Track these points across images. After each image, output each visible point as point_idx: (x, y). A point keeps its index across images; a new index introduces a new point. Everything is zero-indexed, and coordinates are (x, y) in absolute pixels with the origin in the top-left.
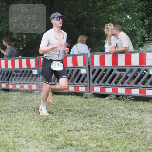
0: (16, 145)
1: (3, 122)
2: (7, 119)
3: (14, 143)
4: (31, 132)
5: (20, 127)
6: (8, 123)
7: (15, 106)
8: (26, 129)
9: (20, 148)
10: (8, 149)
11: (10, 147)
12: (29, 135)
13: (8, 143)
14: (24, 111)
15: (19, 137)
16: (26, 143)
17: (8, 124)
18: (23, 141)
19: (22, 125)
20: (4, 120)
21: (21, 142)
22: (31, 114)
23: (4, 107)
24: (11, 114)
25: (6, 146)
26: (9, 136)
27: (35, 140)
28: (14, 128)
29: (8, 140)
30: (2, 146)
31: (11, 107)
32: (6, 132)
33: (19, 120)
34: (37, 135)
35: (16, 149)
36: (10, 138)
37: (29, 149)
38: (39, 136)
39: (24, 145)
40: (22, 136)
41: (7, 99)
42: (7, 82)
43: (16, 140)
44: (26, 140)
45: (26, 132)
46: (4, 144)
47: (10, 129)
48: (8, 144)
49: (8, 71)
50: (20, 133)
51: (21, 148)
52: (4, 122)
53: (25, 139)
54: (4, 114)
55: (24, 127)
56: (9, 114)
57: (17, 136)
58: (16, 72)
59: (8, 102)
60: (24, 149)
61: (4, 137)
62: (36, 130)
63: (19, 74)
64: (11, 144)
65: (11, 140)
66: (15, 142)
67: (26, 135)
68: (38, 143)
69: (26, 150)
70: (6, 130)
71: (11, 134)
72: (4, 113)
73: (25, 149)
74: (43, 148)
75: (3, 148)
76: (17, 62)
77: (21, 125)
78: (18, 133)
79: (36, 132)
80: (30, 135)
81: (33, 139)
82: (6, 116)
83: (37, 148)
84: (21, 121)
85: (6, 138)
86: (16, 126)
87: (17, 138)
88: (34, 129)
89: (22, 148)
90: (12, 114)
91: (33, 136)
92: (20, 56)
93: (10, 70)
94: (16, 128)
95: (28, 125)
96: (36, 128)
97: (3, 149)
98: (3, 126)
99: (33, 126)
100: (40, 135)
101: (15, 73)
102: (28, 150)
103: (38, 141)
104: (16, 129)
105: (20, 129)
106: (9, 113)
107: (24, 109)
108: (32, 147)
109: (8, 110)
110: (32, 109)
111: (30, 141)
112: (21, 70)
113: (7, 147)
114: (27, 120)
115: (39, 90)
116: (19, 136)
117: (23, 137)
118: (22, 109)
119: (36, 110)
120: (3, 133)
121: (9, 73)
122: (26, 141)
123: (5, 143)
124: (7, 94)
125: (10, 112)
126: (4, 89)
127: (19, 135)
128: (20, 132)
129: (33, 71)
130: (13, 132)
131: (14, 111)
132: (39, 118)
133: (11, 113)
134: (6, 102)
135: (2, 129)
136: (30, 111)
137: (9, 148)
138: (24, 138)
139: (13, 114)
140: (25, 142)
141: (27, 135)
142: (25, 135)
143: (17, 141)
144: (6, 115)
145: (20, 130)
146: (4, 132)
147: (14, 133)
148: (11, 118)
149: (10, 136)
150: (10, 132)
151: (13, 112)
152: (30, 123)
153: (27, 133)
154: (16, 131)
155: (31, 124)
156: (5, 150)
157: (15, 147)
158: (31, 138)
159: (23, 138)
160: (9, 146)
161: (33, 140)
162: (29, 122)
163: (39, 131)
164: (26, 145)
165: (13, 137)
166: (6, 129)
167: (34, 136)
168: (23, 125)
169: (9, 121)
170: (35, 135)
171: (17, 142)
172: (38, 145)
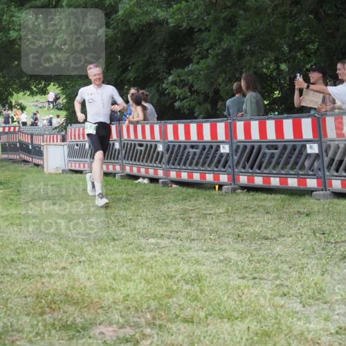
0: (281, 313)
1: (246, 259)
2: (255, 253)
3: (275, 307)
4: (313, 284)
5: (285, 272)
6: (259, 262)
7: (271, 226)
8: (299, 278)
9: (290, 319)
10: (263, 320)
11: (266, 315)
12: (308, 292)
13: (262, 306)
14: (291, 236)
15: (285, 295)
16: (302, 309)
17: (258, 265)
18: (295, 305)
19: (290, 268)
20: (249, 255)
21: (290, 305)
22: (309, 243)
23: (245, 226)
24: (262, 243)
25: (258, 314)
26: (263, 291)
27: (323, 303)
28: (273, 275)
29: (262, 300)
30: (250, 313)
31: (262, 226)
32: (255, 283)
33: (281, 256)
34: (325, 292)
35: (282, 321)
36: (265, 297)
37: (310, 323)
38: (330, 294)
39: (298, 312)
40: (292, 292)
41: (251, 208)
42: (250, 171)
43: (279, 301)
44: (301, 302)
45: (300, 283)
46: (254, 310)
47: (265, 276)
48: (262, 309)
49: (253, 147)
50: (287, 286)
51: (292, 319)
52: (250, 261)
53: (299, 301)
54: (248, 241)
55: (294, 273)
56: (259, 243)
57: (281, 293)
58: (268, 147)
59: (254, 215)
60: (299, 323)
61: (251, 294)
62: (323, 281)
63: (277, 152)
64: (269, 309)
65: (269, 300)
66: (278, 306)
67: (301, 290)
68: (330, 310)
69: (304, 324)
70: (255, 278)
71: (266, 286)
72: (247, 239)
73: (302, 323)
74: (341, 322)
75: (251, 318)
76: (271, 125)
77: (288, 269)
78: (282, 285)
79: (324, 285)
80: (310, 290)
81: (317, 299)
82: (253, 248)
83: (328, 321)
84: (287, 259)
85: (256, 296)
86: (277, 270)
87: (281, 296)
88: (318, 277)
89: (295, 319)
90: (266, 242)
91: (317, 294)
92: (276, 113)
93: (256, 145)
94: (278, 274)
95: (302, 269)
96: (323, 275)
97: (252, 320)
98: (249, 269)
99: (314, 271)
100: (332, 291)
101: (267, 151)
102: (308, 324)
103: (330, 307)
104: (277, 278)
105: (286, 276)
106: (258, 240)
107: (292, 232)
108: (317, 320)
109: (255, 234)
110: (309, 233)
111: (310, 305)
112: (280, 145)
113: (260, 317)
114: (300, 257)
115: (322, 190)
116: (286, 292)
117: (293, 295)
118: (286, 231)
119: (318, 235)
120: (249, 284)
121: (255, 151)
122: (301, 305)
123: (255, 306)
124: (250, 198)
125: (262, 239)
126: (243, 188)
127: (286, 290)
128: (286, 283)
129: (308, 146)
130: (270, 283)
131: (269, 235)
132: (327, 253)
133: (264, 242)
134: (250, 216)
135: (247, 275)
136: (305, 237)
137: (265, 319)
138: (296, 297)
139: (268, 242)
140: (299, 307)
141: (303, 291)
142: (298, 291)
143: (282, 303)
144: (253, 245)
145: (287, 280)
146: (251, 283)
147: (273, 286)
148: (265, 252)
149: (265, 291)
150: (265, 284)
151: (267, 239)
152: (307, 264)
153: (302, 285)
154: (278, 282)
155: (309, 266)
156: (257, 323)
157: (279, 318)
158: (313, 298)
159: (294, 298)
160: (264, 313)
161: (317, 302)
162: (304, 261)
163: (330, 282)
164: (302, 314)
165: (271, 294)
166: (255, 275)
167: (319, 293)
168: (293, 268)
169: (260, 258)
170: (321, 291)
171: (282, 306)
172: (331, 314)
